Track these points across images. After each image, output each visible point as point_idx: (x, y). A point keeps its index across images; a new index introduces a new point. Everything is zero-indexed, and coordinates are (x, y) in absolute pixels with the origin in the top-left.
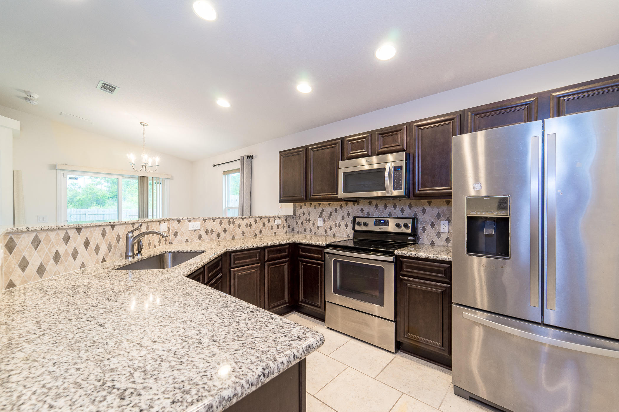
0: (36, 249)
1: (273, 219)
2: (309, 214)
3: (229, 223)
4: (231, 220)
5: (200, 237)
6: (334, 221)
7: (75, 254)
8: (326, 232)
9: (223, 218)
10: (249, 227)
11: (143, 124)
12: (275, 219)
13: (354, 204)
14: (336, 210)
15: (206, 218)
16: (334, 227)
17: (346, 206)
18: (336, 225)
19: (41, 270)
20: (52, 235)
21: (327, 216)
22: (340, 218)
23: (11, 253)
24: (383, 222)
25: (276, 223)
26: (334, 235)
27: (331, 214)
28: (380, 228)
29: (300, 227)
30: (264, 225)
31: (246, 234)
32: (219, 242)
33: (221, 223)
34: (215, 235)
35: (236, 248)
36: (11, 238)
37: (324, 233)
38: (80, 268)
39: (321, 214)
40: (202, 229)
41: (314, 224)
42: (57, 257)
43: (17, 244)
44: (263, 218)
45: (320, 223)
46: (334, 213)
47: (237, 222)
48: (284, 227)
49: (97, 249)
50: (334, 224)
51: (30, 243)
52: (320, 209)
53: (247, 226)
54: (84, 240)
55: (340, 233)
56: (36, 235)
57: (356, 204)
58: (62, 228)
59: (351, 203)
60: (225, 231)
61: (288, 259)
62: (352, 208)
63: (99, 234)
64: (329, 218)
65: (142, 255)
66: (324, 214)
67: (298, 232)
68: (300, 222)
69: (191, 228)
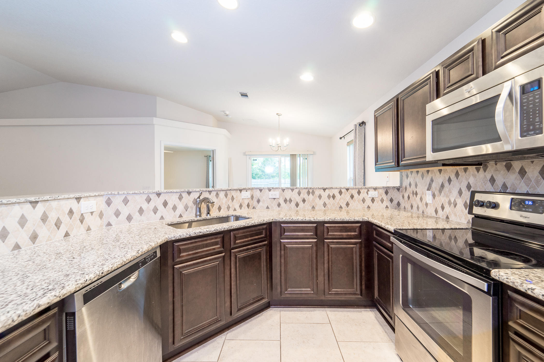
0: (125, 205)
1: (366, 190)
2: (416, 186)
3: (308, 193)
4: (311, 191)
5: (279, 205)
6: (447, 196)
7: (155, 210)
8: (436, 211)
9: (302, 188)
10: (332, 199)
11: (278, 114)
12: (368, 191)
13: (478, 170)
14: (450, 180)
15: (285, 188)
16: (446, 206)
17: (464, 173)
18: (450, 203)
19: (129, 218)
20: (137, 197)
21: (438, 188)
22: (455, 192)
23: (109, 207)
24: (530, 203)
25: (370, 196)
26: (447, 217)
27: (442, 186)
28: (521, 216)
29: (406, 202)
30: (352, 197)
31: (328, 206)
32: (297, 211)
33: (299, 193)
34: (293, 204)
35: (284, 219)
36: (109, 198)
37: (434, 214)
38: (160, 220)
39: (430, 185)
40: (281, 198)
41: (421, 199)
42: (141, 211)
43: (113, 201)
44: (351, 189)
45: (428, 198)
46: (446, 184)
47: (317, 193)
48: (382, 201)
49: (175, 208)
50: (447, 200)
51: (122, 201)
52: (428, 180)
53: (329, 197)
54: (163, 201)
55: (456, 215)
56: (126, 196)
57: (481, 170)
58: (143, 193)
59: (472, 169)
60: (304, 201)
61: (360, 240)
62: (474, 176)
63: (176, 198)
64: (440, 191)
65: (210, 215)
66: (434, 185)
67: (405, 208)
68: (406, 196)
69: (271, 197)
